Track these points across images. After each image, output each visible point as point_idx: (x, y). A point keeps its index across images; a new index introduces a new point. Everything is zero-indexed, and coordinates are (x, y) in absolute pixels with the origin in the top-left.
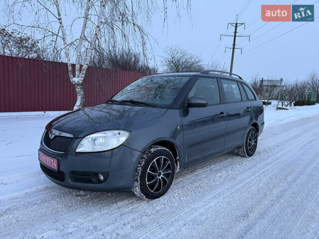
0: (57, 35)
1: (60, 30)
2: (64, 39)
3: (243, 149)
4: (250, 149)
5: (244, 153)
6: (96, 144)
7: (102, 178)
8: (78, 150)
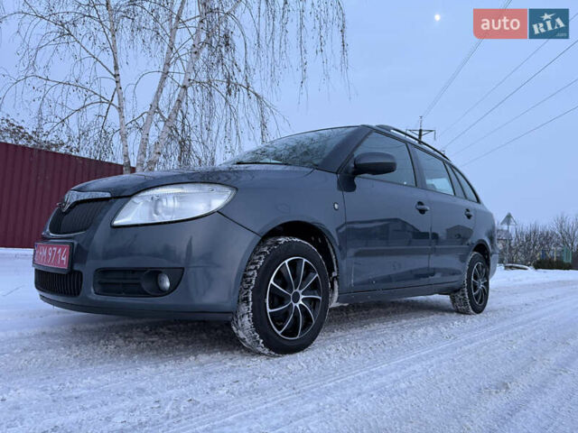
0: (110, 103)
1: (116, 95)
2: (120, 109)
3: (463, 295)
4: (477, 297)
5: (465, 304)
6: (160, 210)
7: (167, 284)
8: (116, 222)
